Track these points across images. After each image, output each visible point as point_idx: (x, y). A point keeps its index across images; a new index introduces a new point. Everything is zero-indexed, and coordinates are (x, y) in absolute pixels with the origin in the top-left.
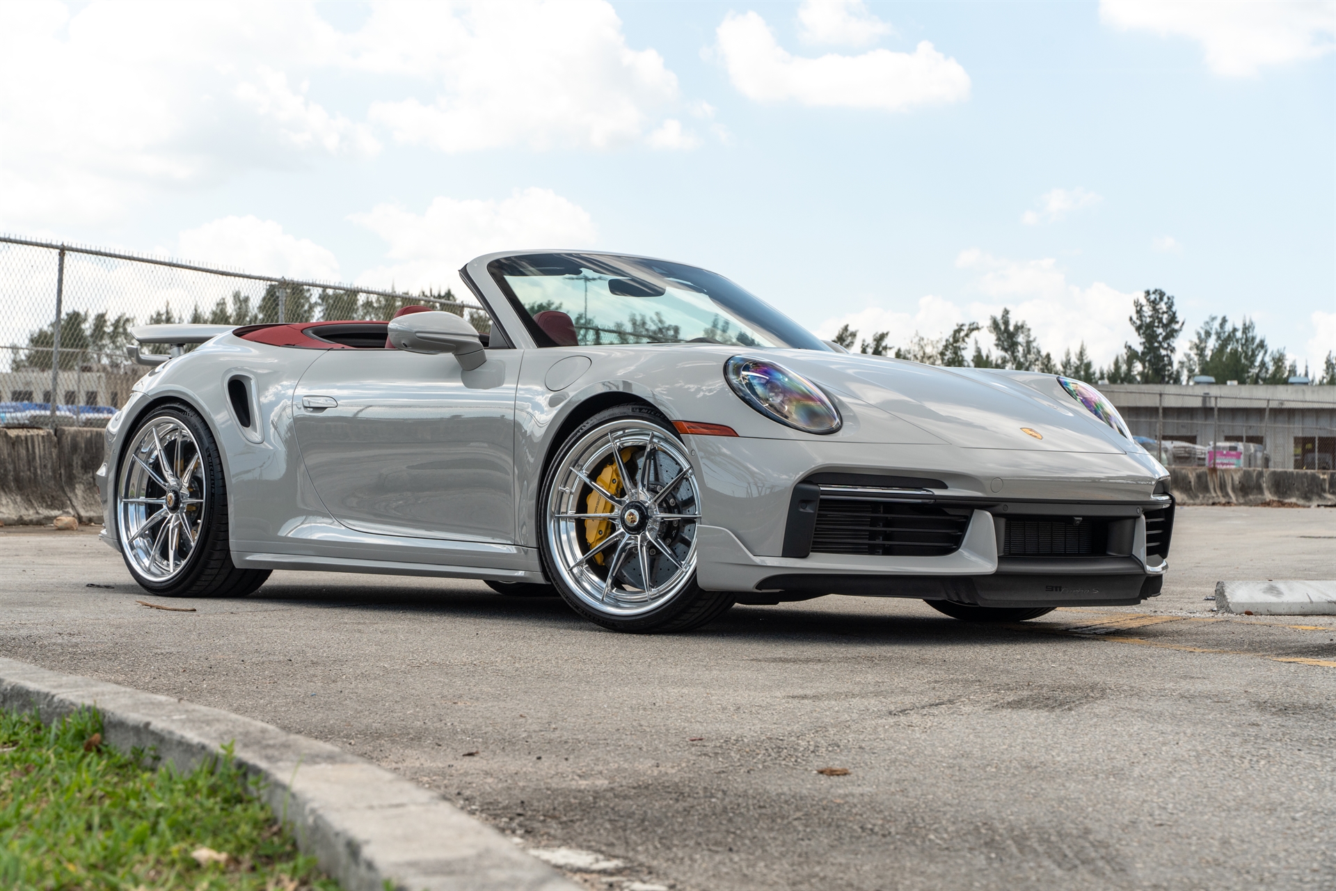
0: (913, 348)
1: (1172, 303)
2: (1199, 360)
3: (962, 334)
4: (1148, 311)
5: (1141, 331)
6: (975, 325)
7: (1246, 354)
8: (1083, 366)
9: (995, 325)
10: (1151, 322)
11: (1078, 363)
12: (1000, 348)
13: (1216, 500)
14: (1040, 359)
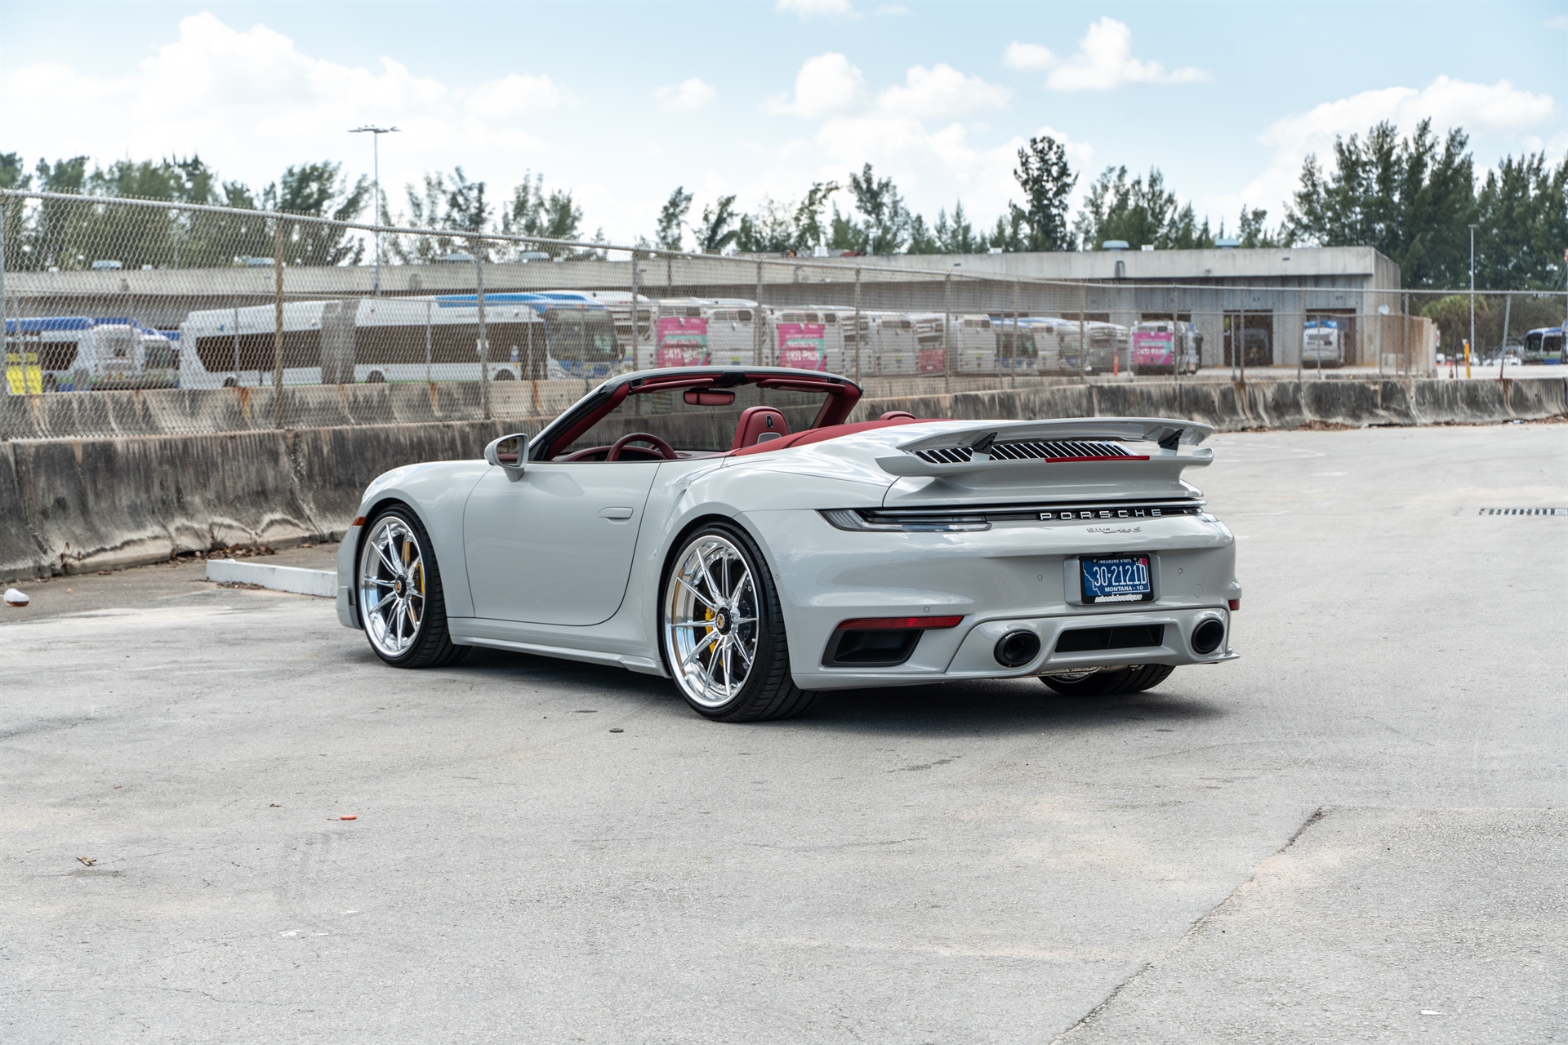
0: (761, 213)
1: (1063, 152)
2: (1095, 219)
3: (819, 195)
4: (1035, 163)
5: (1028, 187)
6: (833, 185)
7: (1153, 210)
8: (961, 231)
9: (856, 184)
10: (1039, 176)
11: (955, 226)
12: (862, 211)
13: (1246, 424)
14: (910, 222)
